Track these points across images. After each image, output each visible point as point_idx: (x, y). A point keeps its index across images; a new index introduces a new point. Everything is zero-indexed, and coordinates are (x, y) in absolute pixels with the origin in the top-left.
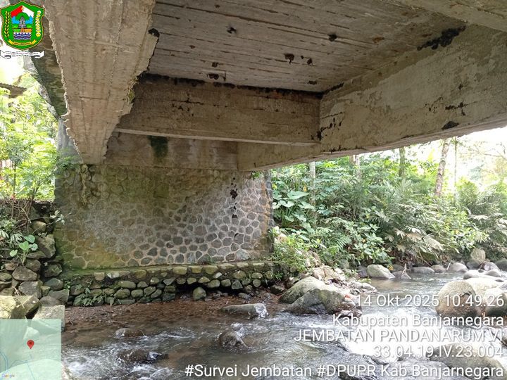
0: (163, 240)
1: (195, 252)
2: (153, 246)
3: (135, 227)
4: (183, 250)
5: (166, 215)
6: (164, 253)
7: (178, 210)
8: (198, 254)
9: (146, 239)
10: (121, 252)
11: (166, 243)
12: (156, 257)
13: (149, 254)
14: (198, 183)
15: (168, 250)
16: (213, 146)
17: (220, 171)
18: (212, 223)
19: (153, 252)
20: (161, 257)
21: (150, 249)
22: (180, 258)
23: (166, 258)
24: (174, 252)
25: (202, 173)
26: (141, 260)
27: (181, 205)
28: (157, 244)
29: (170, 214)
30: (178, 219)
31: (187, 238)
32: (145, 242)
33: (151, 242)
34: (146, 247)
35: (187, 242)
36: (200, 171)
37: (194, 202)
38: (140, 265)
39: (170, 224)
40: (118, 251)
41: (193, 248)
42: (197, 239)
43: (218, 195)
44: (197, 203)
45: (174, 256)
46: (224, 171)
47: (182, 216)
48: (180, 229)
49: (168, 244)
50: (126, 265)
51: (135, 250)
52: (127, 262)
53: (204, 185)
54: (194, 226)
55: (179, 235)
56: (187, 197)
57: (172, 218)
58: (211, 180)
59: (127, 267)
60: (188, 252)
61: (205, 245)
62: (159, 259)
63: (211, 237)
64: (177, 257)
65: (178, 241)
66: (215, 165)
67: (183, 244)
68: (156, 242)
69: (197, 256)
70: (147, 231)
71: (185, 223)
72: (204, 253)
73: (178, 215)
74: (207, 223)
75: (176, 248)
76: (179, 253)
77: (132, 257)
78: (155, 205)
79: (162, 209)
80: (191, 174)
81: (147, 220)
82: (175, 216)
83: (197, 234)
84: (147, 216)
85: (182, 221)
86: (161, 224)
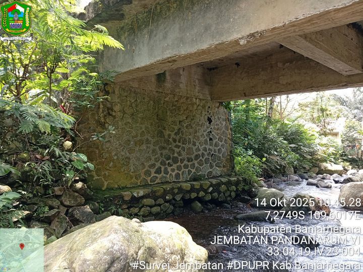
0: (165, 160)
1: (187, 170)
2: (158, 165)
3: (144, 147)
4: (179, 168)
5: (166, 137)
6: (166, 172)
7: (174, 132)
8: (190, 172)
9: (153, 158)
10: (134, 172)
11: (167, 162)
12: (160, 175)
13: (155, 173)
14: (187, 109)
15: (169, 169)
16: (196, 77)
17: (200, 100)
18: (197, 144)
19: (158, 171)
20: (165, 175)
21: (156, 168)
22: (177, 176)
23: (168, 176)
24: (173, 170)
25: (189, 100)
26: (149, 178)
27: (176, 128)
28: (161, 163)
29: (169, 135)
30: (175, 141)
31: (181, 157)
32: (152, 162)
33: (157, 162)
34: (153, 166)
35: (182, 161)
36: (187, 98)
37: (185, 125)
38: (149, 183)
39: (169, 145)
40: (132, 170)
41: (186, 167)
42: (188, 158)
43: (200, 120)
44: (187, 127)
45: (174, 174)
46: (203, 100)
47: (178, 138)
48: (177, 150)
49: (169, 163)
50: (139, 184)
51: (145, 169)
52: (139, 181)
53: (191, 111)
54: (186, 146)
55: (176, 155)
56: (180, 121)
57: (171, 140)
58: (195, 106)
59: (139, 186)
60: (182, 170)
61: (194, 164)
62: (163, 177)
63: (197, 157)
64: (176, 175)
65: (175, 160)
66: (197, 94)
67: (179, 163)
68: (160, 161)
69: (189, 174)
70: (154, 151)
71: (179, 144)
72: (193, 171)
73: (174, 137)
74: (194, 144)
75: (174, 166)
76: (176, 171)
77: (143, 176)
78: (159, 127)
79: (164, 131)
80: (182, 101)
81: (153, 141)
82: (173, 138)
83: (187, 154)
84: (153, 137)
85: (177, 143)
86: (163, 145)
